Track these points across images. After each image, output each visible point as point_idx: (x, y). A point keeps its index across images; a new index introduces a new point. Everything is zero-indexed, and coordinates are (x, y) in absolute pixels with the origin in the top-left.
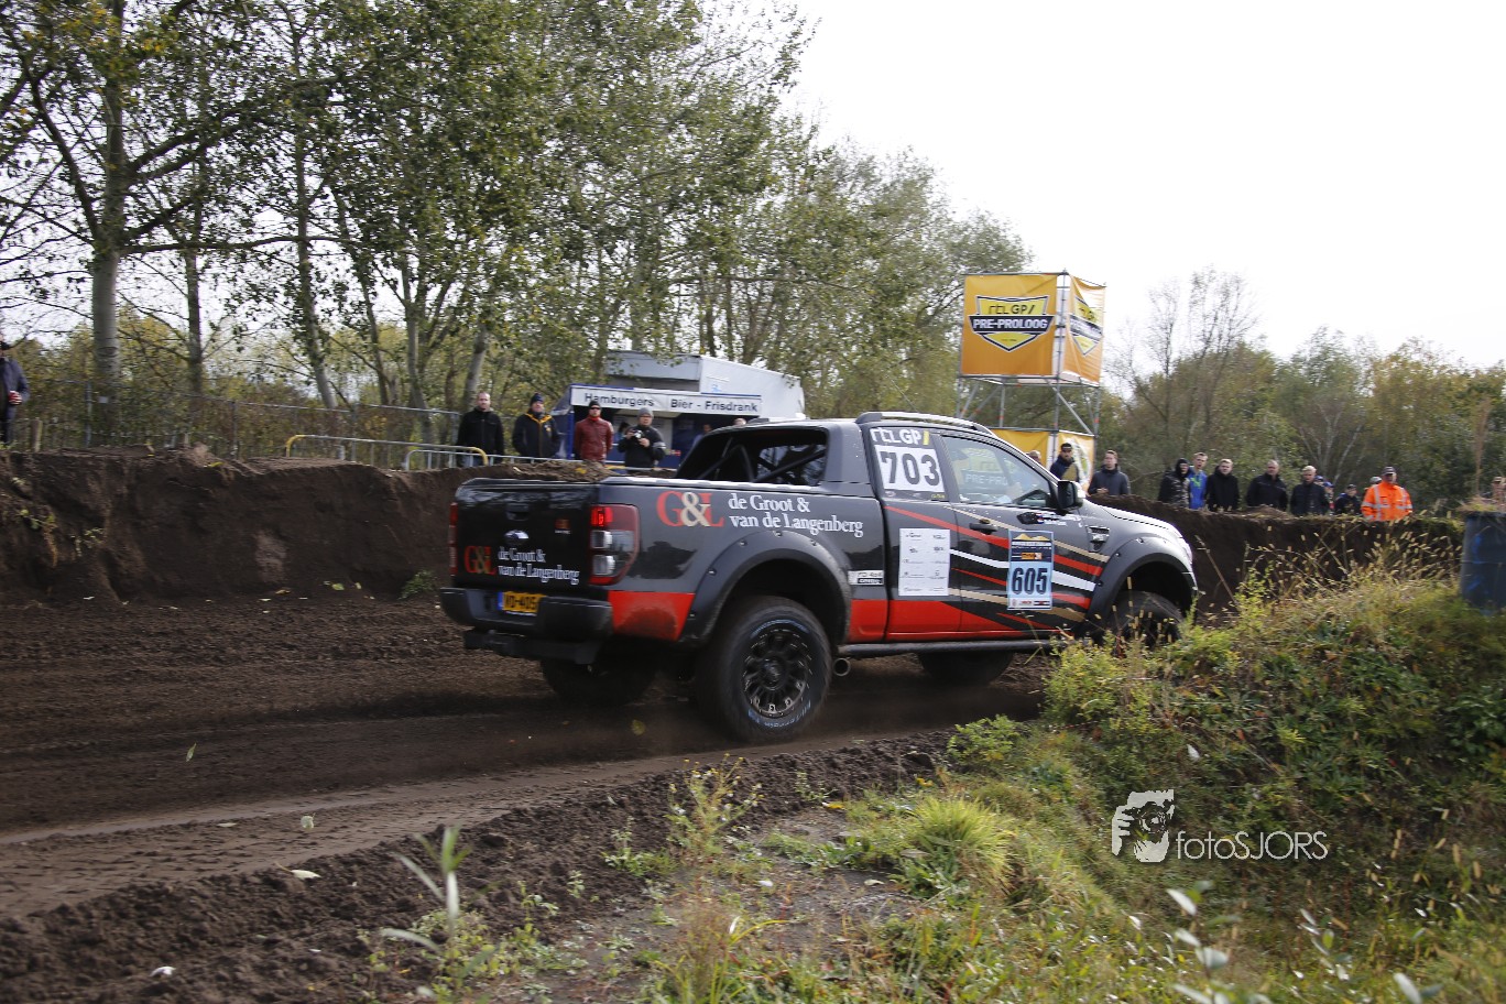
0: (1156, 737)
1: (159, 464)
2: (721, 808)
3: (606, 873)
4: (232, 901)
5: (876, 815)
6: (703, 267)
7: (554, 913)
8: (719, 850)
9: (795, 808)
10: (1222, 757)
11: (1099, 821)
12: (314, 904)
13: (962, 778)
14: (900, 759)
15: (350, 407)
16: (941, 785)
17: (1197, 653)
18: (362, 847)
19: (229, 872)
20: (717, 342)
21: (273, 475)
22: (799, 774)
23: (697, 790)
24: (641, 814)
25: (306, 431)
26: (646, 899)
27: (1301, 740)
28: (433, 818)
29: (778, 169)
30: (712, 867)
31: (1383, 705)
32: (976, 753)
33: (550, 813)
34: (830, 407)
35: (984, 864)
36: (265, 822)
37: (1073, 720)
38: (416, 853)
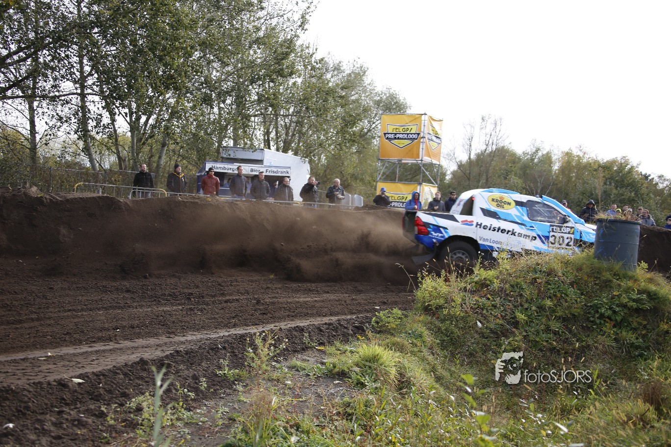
0: (463, 317)
1: (14, 195)
2: (269, 349)
3: (217, 379)
4: (43, 393)
5: (339, 352)
6: (266, 109)
7: (193, 397)
8: (269, 368)
9: (303, 349)
10: (492, 326)
11: (438, 355)
12: (82, 394)
13: (378, 336)
14: (350, 328)
15: (105, 170)
16: (369, 339)
17: (481, 280)
18: (105, 368)
19: (42, 380)
20: (272, 143)
21: (67, 200)
22: (305, 334)
23: (258, 342)
24: (234, 352)
25: (84, 181)
26: (235, 390)
27: (526, 318)
28: (138, 355)
29: (300, 67)
30: (266, 376)
31: (561, 303)
32: (384, 325)
33: (192, 352)
34: (321, 172)
35: (387, 374)
36: (62, 358)
37: (427, 310)
38: (130, 371)
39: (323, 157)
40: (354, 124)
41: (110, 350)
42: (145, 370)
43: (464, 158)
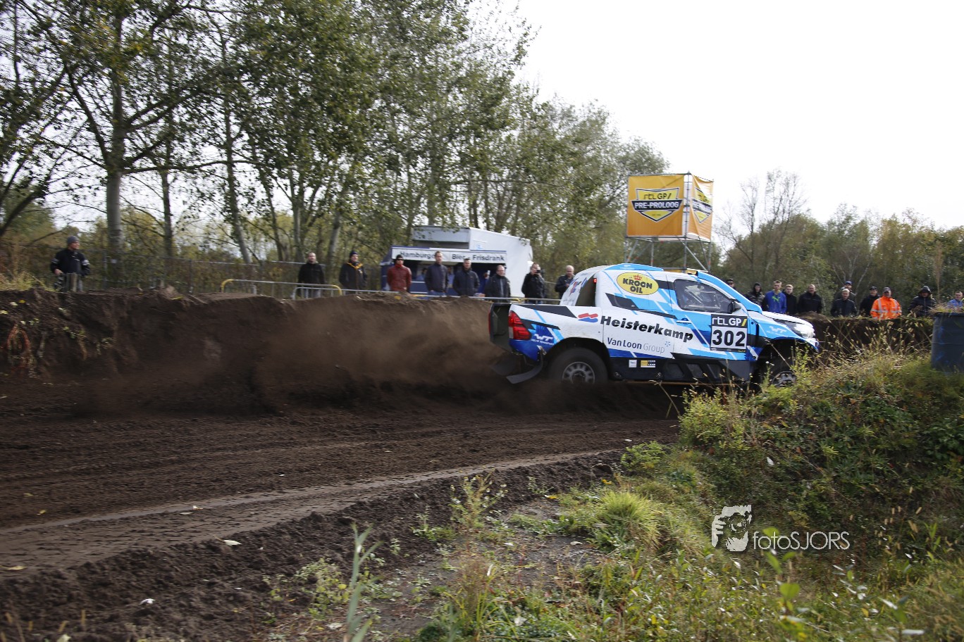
0: (747, 452)
1: (145, 298)
2: (482, 499)
3: (413, 540)
4: (188, 559)
5: (578, 502)
6: (471, 173)
7: (382, 564)
8: (482, 524)
9: (528, 499)
10: (788, 464)
11: (713, 504)
12: (237, 560)
13: (630, 479)
14: (592, 468)
15: (260, 262)
16: (617, 484)
17: (771, 401)
18: (267, 525)
19: (186, 542)
20: (480, 220)
21: (213, 304)
22: (530, 478)
23: (468, 489)
24: (435, 504)
25: (234, 277)
26: (438, 555)
27: (836, 453)
28: (309, 508)
29: (515, 115)
30: (478, 536)
31: (885, 431)
32: (638, 464)
33: (379, 504)
34: (548, 257)
35: (644, 531)
36: (209, 512)
37: (697, 443)
38: (299, 529)
39: (550, 238)
40: (590, 190)
41: (272, 502)
42: (318, 528)
43: (745, 232)
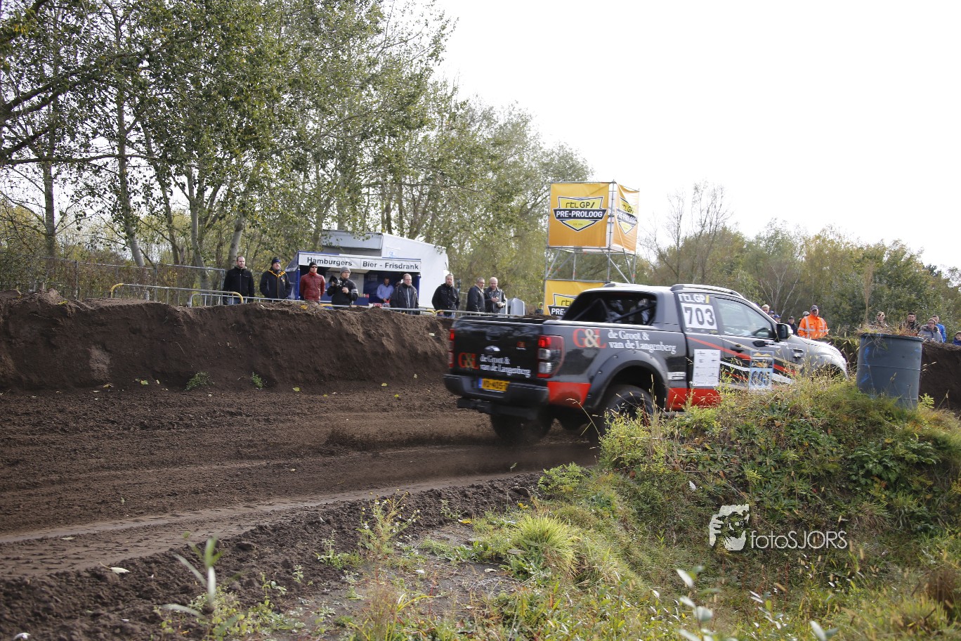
0: (669, 476)
1: (25, 302)
2: (393, 524)
3: (318, 567)
4: (70, 589)
5: (492, 527)
6: (384, 176)
7: (284, 593)
8: (391, 551)
9: (441, 523)
10: (710, 488)
12: (126, 590)
13: (547, 503)
14: (508, 492)
15: (153, 265)
16: (534, 508)
17: (694, 422)
18: (158, 552)
19: (68, 570)
20: (393, 225)
21: (101, 310)
22: (443, 501)
23: (378, 513)
24: (341, 528)
25: (124, 282)
26: (344, 583)
27: (759, 477)
28: (205, 532)
29: (432, 115)
30: (387, 562)
31: (809, 455)
32: (556, 488)
33: (282, 528)
34: (465, 266)
35: (560, 558)
36: (94, 537)
37: (617, 465)
38: (194, 555)
39: (467, 246)
40: (511, 196)
41: (165, 526)
43: (670, 244)
